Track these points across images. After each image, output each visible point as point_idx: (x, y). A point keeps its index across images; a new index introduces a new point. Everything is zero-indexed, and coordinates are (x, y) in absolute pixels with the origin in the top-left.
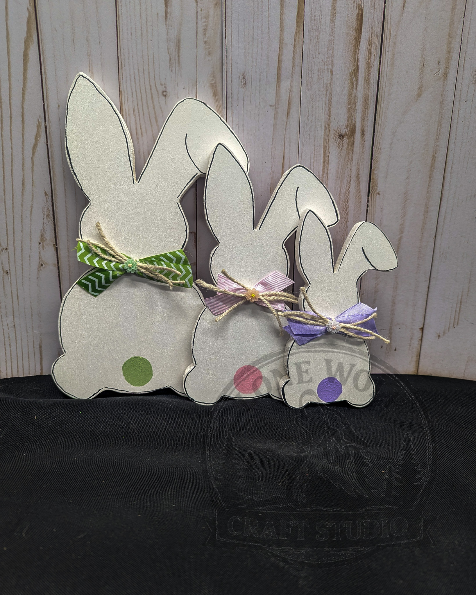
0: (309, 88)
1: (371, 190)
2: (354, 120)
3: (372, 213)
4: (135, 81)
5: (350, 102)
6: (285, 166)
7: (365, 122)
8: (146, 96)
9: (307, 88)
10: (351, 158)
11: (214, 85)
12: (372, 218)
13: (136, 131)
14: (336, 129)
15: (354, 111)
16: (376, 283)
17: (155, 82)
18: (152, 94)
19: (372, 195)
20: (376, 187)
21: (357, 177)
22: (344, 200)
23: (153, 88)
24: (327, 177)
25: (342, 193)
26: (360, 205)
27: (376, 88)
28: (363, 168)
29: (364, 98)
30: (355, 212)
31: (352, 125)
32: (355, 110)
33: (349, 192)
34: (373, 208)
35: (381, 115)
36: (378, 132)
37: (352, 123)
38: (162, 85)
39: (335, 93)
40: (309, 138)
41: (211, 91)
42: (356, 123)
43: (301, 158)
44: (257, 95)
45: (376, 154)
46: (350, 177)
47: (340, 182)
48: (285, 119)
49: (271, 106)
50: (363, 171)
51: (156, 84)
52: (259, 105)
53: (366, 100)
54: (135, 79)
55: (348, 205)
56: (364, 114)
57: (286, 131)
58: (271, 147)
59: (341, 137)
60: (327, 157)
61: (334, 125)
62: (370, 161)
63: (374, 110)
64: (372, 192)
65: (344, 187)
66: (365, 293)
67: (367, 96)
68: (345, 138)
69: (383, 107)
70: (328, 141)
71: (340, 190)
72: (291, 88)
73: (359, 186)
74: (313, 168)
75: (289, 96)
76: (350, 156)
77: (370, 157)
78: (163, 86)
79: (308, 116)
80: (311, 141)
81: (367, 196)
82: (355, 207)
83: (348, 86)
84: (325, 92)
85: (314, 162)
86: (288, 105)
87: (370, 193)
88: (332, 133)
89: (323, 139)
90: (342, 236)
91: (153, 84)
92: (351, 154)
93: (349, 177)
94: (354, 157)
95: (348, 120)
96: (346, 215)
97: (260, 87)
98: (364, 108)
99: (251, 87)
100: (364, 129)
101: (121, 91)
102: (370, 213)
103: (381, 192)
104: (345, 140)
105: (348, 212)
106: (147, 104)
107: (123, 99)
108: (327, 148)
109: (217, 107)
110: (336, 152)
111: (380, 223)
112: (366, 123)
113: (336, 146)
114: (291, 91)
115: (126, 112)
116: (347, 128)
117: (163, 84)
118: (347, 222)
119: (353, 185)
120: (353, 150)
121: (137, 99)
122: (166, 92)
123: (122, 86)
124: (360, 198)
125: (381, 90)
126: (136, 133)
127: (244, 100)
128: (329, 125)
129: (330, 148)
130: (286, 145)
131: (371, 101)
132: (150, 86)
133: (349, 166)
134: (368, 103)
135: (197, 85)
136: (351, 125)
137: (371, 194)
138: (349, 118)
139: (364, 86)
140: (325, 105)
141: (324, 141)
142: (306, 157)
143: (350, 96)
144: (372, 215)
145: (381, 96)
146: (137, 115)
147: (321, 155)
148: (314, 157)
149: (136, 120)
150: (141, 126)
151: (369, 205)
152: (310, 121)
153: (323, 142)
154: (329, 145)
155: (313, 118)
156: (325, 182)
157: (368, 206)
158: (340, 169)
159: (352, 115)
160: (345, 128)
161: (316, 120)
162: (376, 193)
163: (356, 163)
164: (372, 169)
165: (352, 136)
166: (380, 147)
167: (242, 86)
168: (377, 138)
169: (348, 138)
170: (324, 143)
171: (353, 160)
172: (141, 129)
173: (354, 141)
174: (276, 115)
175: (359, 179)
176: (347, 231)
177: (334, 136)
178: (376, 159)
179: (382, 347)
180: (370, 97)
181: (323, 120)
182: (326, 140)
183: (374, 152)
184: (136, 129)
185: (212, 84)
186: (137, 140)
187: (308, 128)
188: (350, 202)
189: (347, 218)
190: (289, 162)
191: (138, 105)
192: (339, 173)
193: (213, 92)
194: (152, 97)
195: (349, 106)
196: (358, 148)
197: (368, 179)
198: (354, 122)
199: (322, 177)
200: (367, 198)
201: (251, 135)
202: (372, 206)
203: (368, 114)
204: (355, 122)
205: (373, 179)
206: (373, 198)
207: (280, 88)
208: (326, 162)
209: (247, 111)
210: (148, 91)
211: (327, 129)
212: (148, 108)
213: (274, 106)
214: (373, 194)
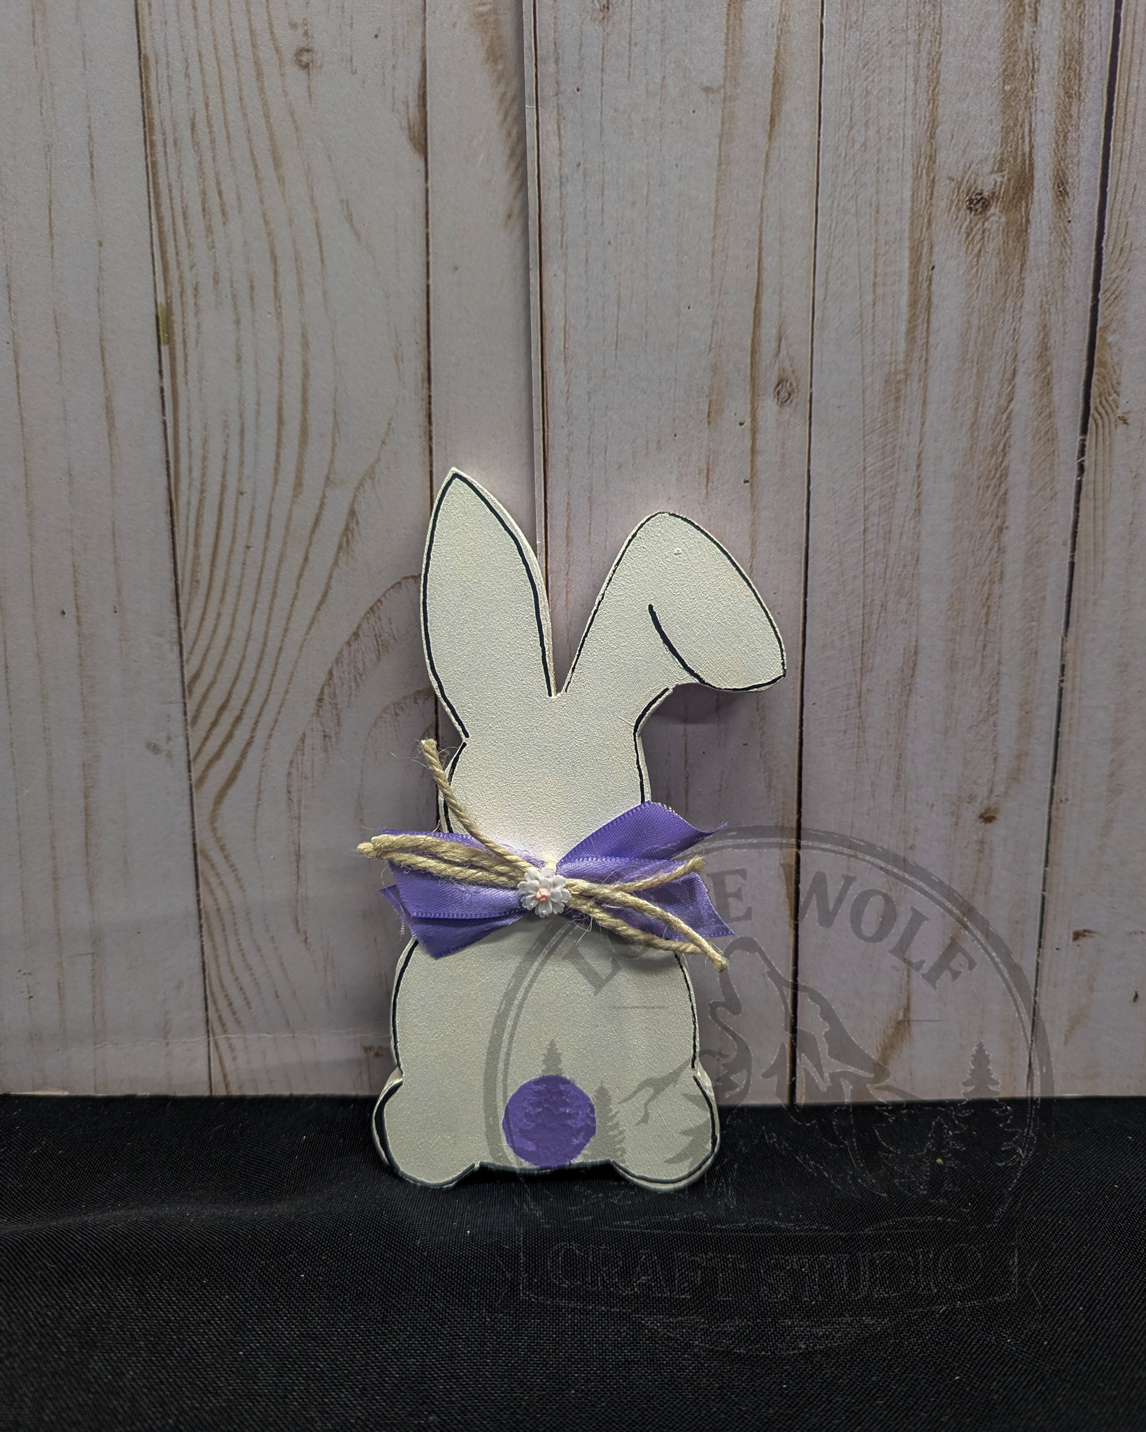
0: (854, 19)
1: (1096, 409)
2: (1027, 140)
3: (1100, 495)
4: (195, 18)
5: (1009, 71)
6: (763, 322)
7: (1071, 150)
8: (238, 70)
9: (844, 20)
10: (1015, 285)
11: (491, 19)
12: (1100, 512)
13: (203, 203)
14: (958, 175)
15: (1028, 107)
16: (1113, 760)
17: (269, 14)
18: (257, 62)
19: (1097, 425)
20: (1115, 395)
21: (1040, 356)
22: (989, 448)
23: (264, 39)
24: (926, 360)
25: (984, 420)
26: (1052, 465)
27: (1109, 14)
28: (1064, 324)
29: (1065, 54)
30: (1034, 492)
31: (1019, 160)
32: (1029, 102)
33: (1008, 418)
34: (1104, 475)
35: (1130, 120)
36: (1122, 181)
37: (1020, 153)
38: (294, 26)
39: (951, 37)
40: (853, 210)
41: (479, 40)
42: (1034, 151)
43: (823, 291)
44: (653, 48)
45: (1112, 268)
46: (1015, 359)
47: (974, 378)
48: (762, 140)
49: (707, 90)
50: (1065, 333)
51: (275, 23)
52: (663, 86)
53: (1072, 61)
54: (194, 8)
55: (1007, 468)
56: (1065, 117)
57: (765, 185)
58: (710, 250)
59: (979, 203)
60: (925, 285)
61: (949, 161)
62: (1090, 295)
63: (1105, 99)
64: (1097, 416)
65: (992, 398)
66: (1070, 797)
67: (1077, 46)
68: (992, 210)
69: (1138, 88)
70: (929, 222)
71: (977, 409)
72: (784, 19)
73: (1050, 392)
74: (870, 325)
75: (778, 52)
76: (1015, 277)
77: (1090, 282)
78: (300, 31)
79: (852, 128)
80: (862, 222)
81: (1078, 432)
82: (1031, 474)
83: (1003, 9)
84: (912, 36)
85: (874, 305)
86: (774, 85)
87: (1091, 419)
88: (944, 189)
89: (908, 214)
90: (984, 584)
91: (260, 25)
92: (1017, 270)
93: (1009, 360)
94: (1027, 281)
95: (1005, 140)
96: (998, 506)
97: (664, 21)
98: (1066, 93)
99: (631, 20)
100: (1064, 173)
101: (146, 58)
102: (1091, 494)
103: (1131, 415)
104: (994, 214)
105: (1006, 494)
106: (241, 99)
107: (152, 84)
108: (925, 250)
109: (501, 101)
110: (958, 265)
111: (1130, 533)
112: (1075, 151)
113: (960, 242)
114: (783, 33)
115: (164, 134)
116: (1000, 170)
117: (300, 21)
118: (1001, 529)
119: (1025, 387)
120: (1023, 254)
121: (204, 82)
122: (308, 51)
123: (148, 35)
124: (1052, 440)
125: (1130, 20)
126: (204, 210)
127: (602, 70)
128: (932, 158)
129: (936, 249)
130: (769, 238)
131: (1093, 69)
132: (252, 33)
133: (1008, 317)
134: (1079, 75)
135: (425, 20)
136: (1015, 159)
137: (1095, 420)
138: (1008, 133)
139: (1065, 8)
140: (916, 82)
141: (912, 223)
142: (842, 284)
143: (1009, 47)
144: (1099, 503)
145: (1128, 47)
146: (205, 142)
147: (901, 277)
148: (874, 284)
149: (200, 163)
150: (218, 184)
151: (1086, 464)
152: (857, 146)
153: (907, 227)
154: (930, 236)
155: (871, 133)
156: (917, 378)
157: (1081, 469)
158: (974, 329)
159: (1020, 119)
160: (992, 172)
161: (880, 140)
162: (1113, 420)
163: (1038, 305)
164: (1100, 324)
165: (1021, 198)
166: (1127, 243)
167: (595, 15)
168: (1117, 206)
169: (1006, 210)
170: (912, 231)
171: (1023, 292)
172: (220, 193)
173: (1028, 221)
174: (727, 126)
175: (1049, 364)
176: (1002, 565)
177: (952, 201)
178: (1113, 288)
179: (1136, 996)
180: (1086, 51)
181: (909, 142)
182: (922, 220)
183: (1104, 261)
184: (204, 193)
185: (481, 14)
186: (207, 236)
187: (851, 172)
188: (1013, 454)
189: (1001, 514)
190: (780, 305)
191: (207, 105)
192: (972, 343)
193: (488, 44)
194: (259, 75)
195: (1007, 88)
196: (1045, 247)
197: (1085, 364)
198: (1027, 149)
199: (905, 362)
200: (1080, 438)
201: (634, 204)
202: (1100, 468)
203: (1079, 118)
204: (1032, 147)
205: (1103, 364)
206: (1100, 438)
207: (741, 20)
208: (922, 301)
209: (616, 110)
210: (245, 50)
211: (924, 175)
212: (245, 115)
213: (718, 91)
214: (1100, 422)
